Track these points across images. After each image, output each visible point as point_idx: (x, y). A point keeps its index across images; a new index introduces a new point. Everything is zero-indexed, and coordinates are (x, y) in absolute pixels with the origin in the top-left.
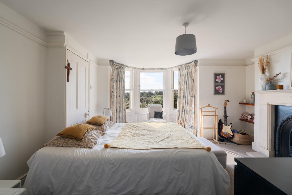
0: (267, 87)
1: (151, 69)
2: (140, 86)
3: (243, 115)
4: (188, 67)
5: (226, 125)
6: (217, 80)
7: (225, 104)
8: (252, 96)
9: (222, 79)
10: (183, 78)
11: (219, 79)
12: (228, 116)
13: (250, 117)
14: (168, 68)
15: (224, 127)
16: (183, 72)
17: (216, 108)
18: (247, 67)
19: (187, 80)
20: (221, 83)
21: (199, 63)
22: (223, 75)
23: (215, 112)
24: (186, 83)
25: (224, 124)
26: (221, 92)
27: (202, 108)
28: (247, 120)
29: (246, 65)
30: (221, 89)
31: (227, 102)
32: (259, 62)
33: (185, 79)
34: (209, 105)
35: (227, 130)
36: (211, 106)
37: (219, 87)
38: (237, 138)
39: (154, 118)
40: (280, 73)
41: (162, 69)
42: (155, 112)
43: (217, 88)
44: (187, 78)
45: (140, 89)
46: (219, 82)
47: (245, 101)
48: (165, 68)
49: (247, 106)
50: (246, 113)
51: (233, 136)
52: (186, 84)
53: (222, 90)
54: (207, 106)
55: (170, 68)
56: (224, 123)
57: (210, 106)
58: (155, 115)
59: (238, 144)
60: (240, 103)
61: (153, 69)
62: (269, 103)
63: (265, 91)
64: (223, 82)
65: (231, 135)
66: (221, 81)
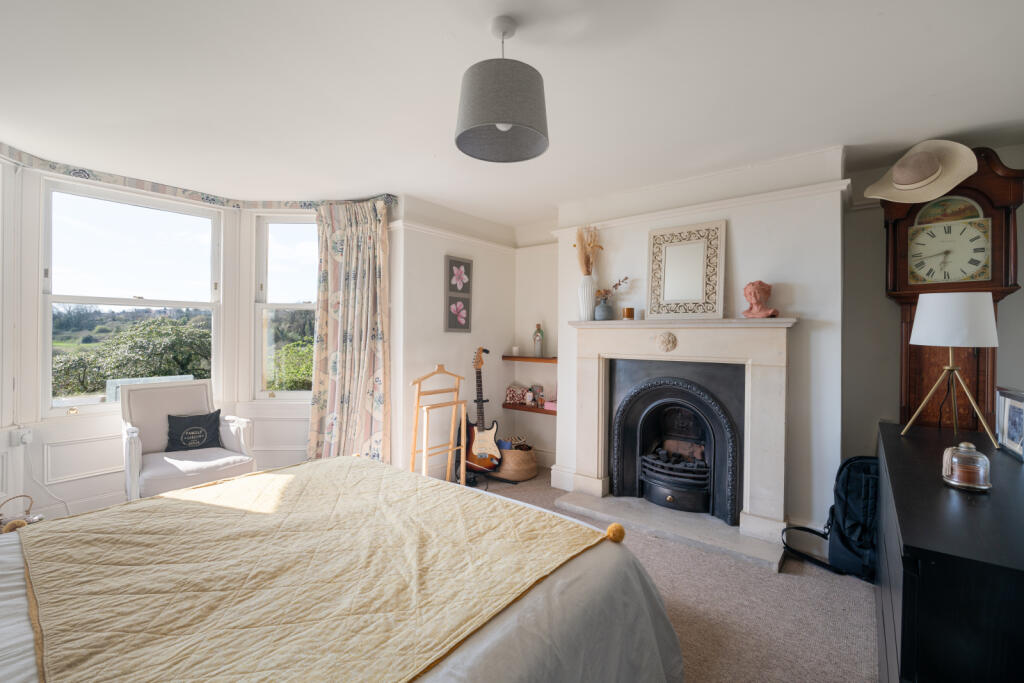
0: (599, 313)
1: (139, 184)
2: (47, 273)
3: (511, 390)
4: (360, 218)
5: (482, 429)
6: (454, 282)
7: (478, 361)
8: (536, 335)
9: (466, 279)
10: (341, 259)
11: (460, 278)
12: (487, 401)
13: (529, 397)
14: (244, 202)
15: (478, 435)
16: (338, 232)
17: (460, 378)
18: (518, 251)
19: (357, 268)
20: (463, 291)
21: (401, 209)
22: (468, 266)
23: (456, 390)
24: (352, 282)
25: (475, 428)
26: (463, 321)
27: (419, 382)
28: (522, 406)
29: (516, 246)
30: (464, 313)
31: (484, 354)
32: (574, 243)
33: (348, 264)
34: (441, 369)
35: (485, 444)
36: (447, 370)
37: (459, 304)
38: (512, 463)
39: (169, 449)
40: (626, 278)
41: (210, 199)
42: (169, 416)
43: (453, 307)
44: (357, 258)
45: (47, 292)
46: (460, 287)
47: (515, 351)
48: (228, 201)
49: (517, 363)
50: (514, 384)
51: (500, 461)
52: (352, 286)
53: (465, 316)
54: (434, 373)
55: (253, 205)
56: (476, 425)
57: (445, 372)
58: (170, 434)
59: (515, 482)
60: (504, 358)
61: (157, 188)
62: (602, 355)
63: (593, 322)
64: (467, 288)
65: (497, 459)
66: (464, 284)
